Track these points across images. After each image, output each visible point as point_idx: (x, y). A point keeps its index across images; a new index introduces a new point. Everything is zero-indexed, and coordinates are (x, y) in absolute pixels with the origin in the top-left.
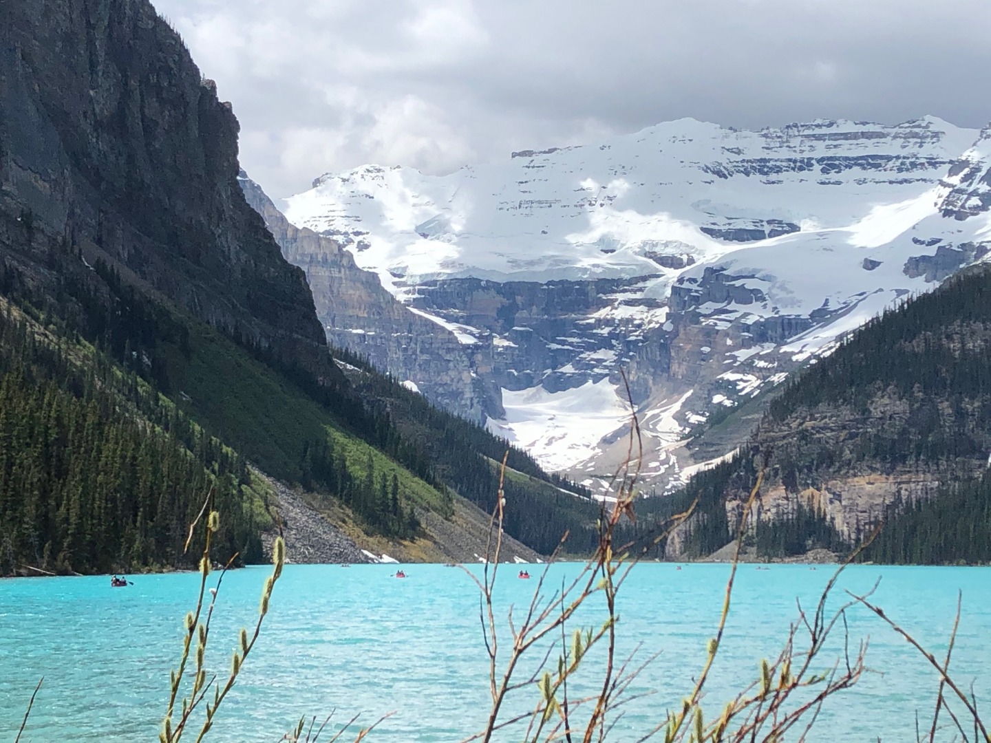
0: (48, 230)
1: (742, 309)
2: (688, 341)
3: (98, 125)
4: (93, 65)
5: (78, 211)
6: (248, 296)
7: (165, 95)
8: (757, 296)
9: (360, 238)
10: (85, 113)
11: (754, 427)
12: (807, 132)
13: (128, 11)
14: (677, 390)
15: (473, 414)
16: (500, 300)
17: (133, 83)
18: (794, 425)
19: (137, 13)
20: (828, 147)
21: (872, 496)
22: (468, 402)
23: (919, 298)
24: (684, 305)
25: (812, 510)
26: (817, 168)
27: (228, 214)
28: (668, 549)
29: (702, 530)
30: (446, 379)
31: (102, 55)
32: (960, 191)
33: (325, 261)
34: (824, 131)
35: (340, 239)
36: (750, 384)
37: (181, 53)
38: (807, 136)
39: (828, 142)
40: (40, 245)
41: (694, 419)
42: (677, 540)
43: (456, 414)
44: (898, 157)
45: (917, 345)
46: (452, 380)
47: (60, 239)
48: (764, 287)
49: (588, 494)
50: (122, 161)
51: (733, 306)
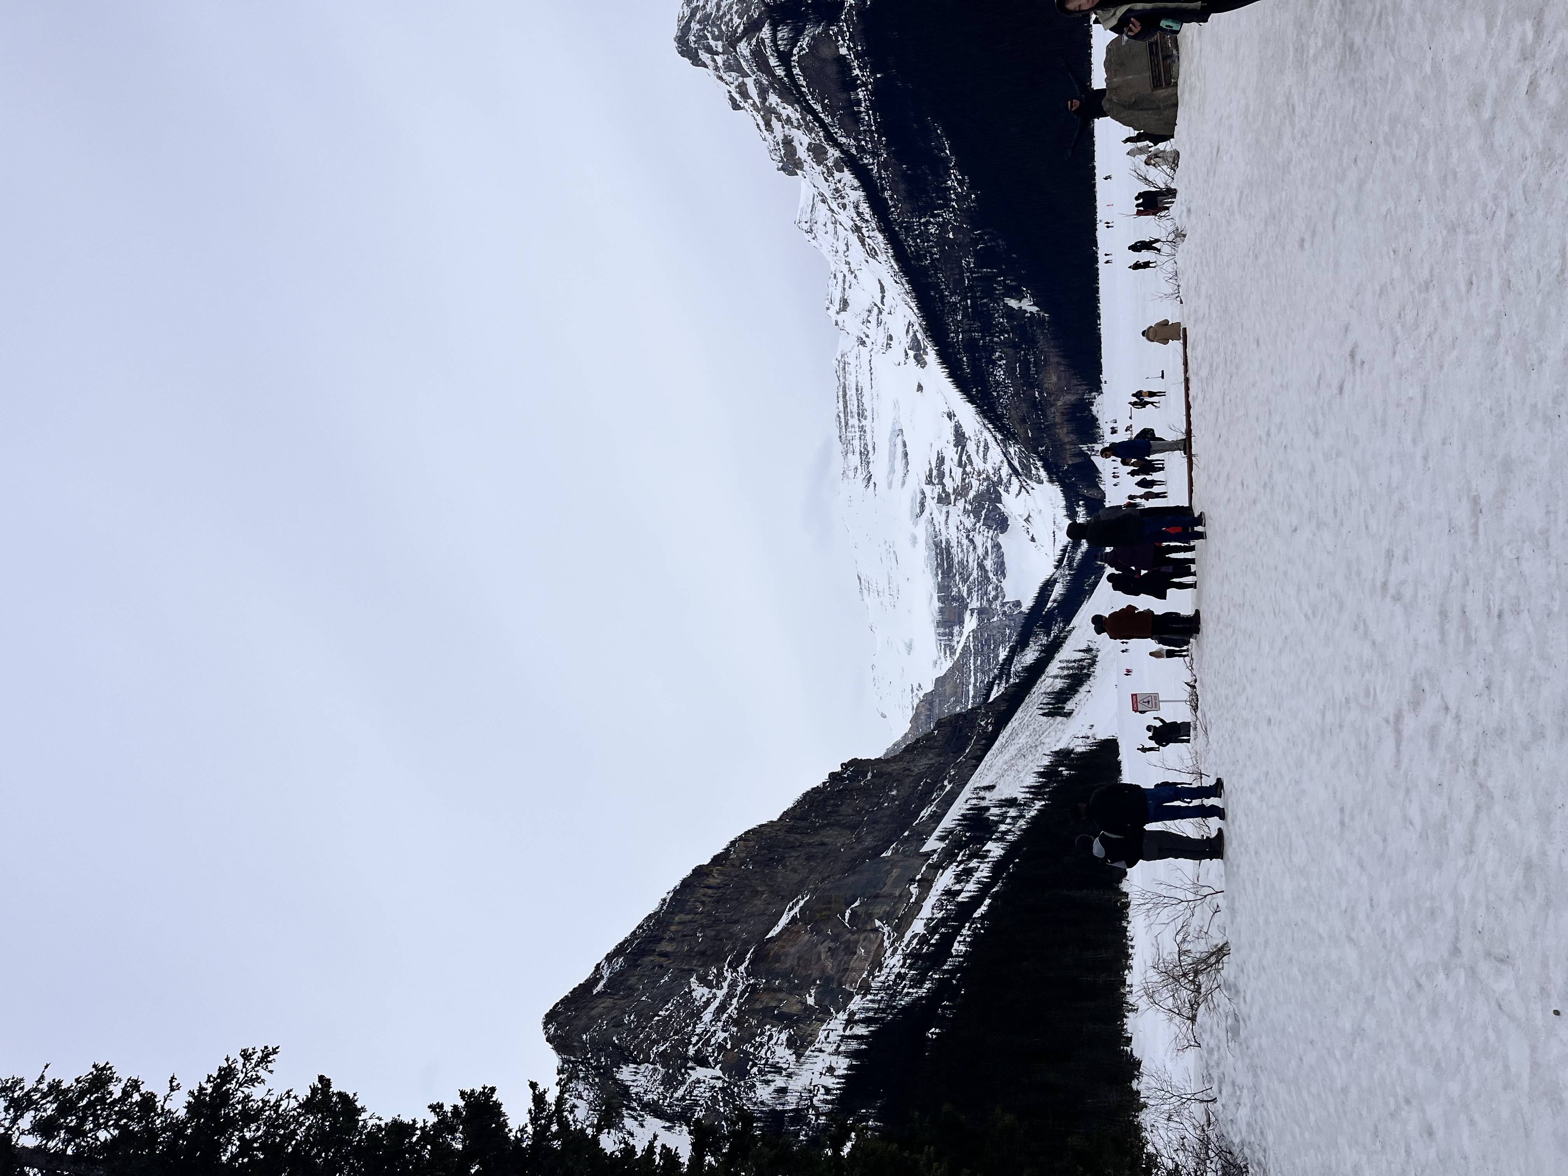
4: (822, 844)
7: (838, 802)
8: (940, 454)
9: (915, 690)
12: (844, 430)
17: (833, 820)
20: (852, 417)
22: (1012, 622)
23: (940, 361)
24: (948, 495)
26: (864, 422)
31: (816, 839)
33: (930, 710)
34: (843, 420)
35: (916, 701)
37: (813, 792)
38: (846, 430)
39: (849, 418)
41: (1016, 487)
43: (1020, 629)
46: (999, 632)
48: (936, 450)
51: (946, 467)
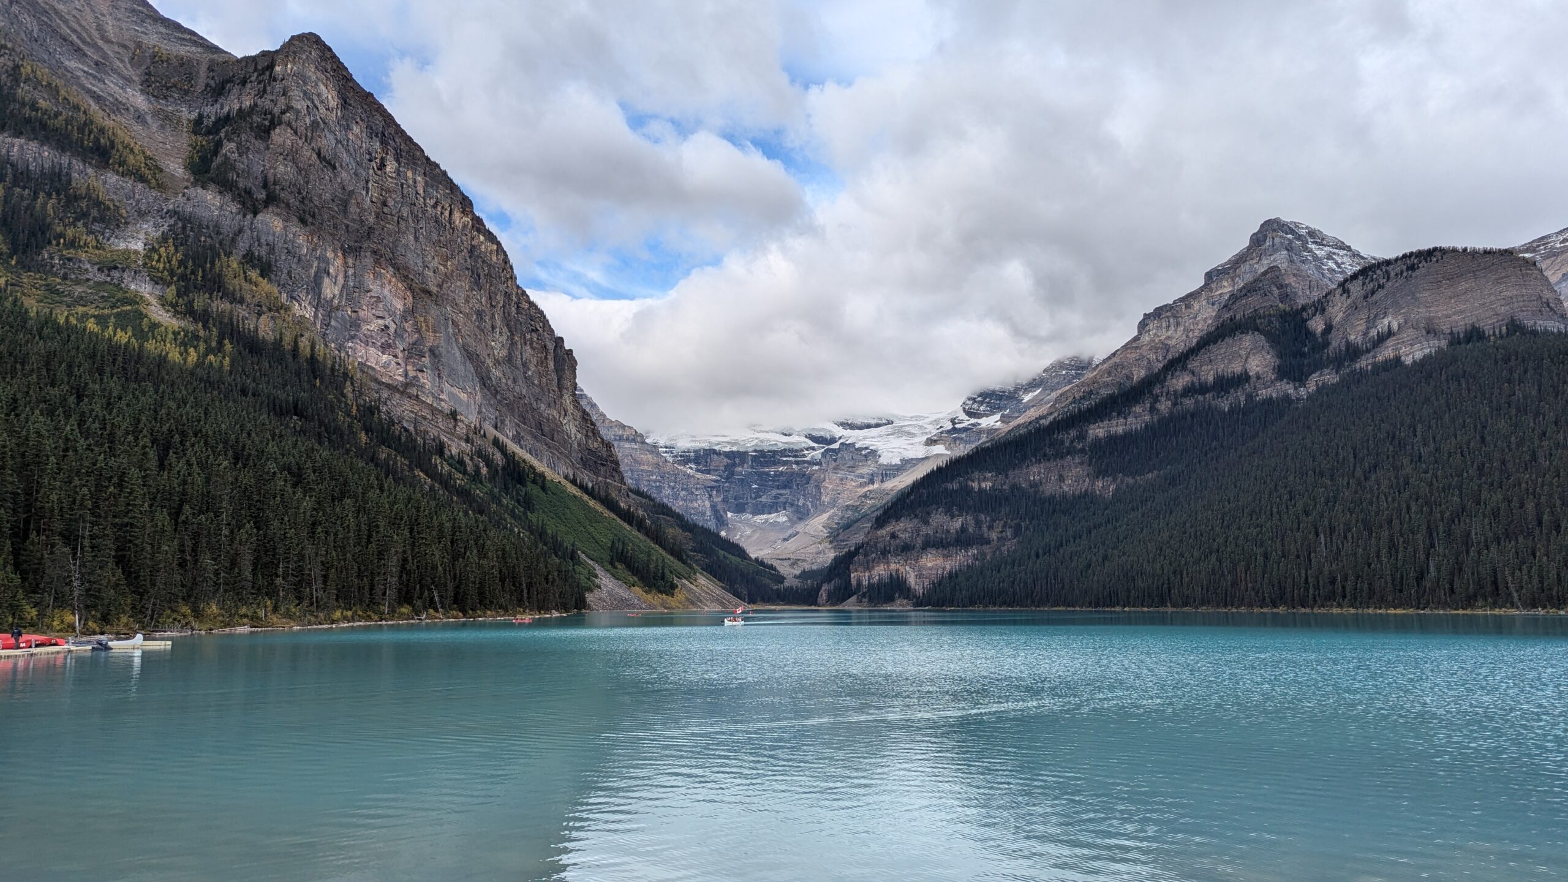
0: (466, 421)
2: (830, 483)
3: (497, 362)
4: (493, 328)
5: (484, 410)
6: (582, 459)
7: (535, 345)
10: (489, 355)
11: (866, 530)
13: (514, 298)
15: (712, 525)
16: (726, 461)
18: (888, 529)
21: (931, 569)
22: (709, 518)
23: (956, 459)
25: (898, 577)
27: (570, 411)
28: (819, 600)
29: (838, 589)
30: (696, 505)
33: (627, 438)
35: (639, 428)
37: (545, 322)
40: (461, 429)
41: (834, 525)
42: (824, 595)
45: (955, 486)
46: (699, 506)
47: (473, 425)
49: (776, 569)
50: (510, 382)
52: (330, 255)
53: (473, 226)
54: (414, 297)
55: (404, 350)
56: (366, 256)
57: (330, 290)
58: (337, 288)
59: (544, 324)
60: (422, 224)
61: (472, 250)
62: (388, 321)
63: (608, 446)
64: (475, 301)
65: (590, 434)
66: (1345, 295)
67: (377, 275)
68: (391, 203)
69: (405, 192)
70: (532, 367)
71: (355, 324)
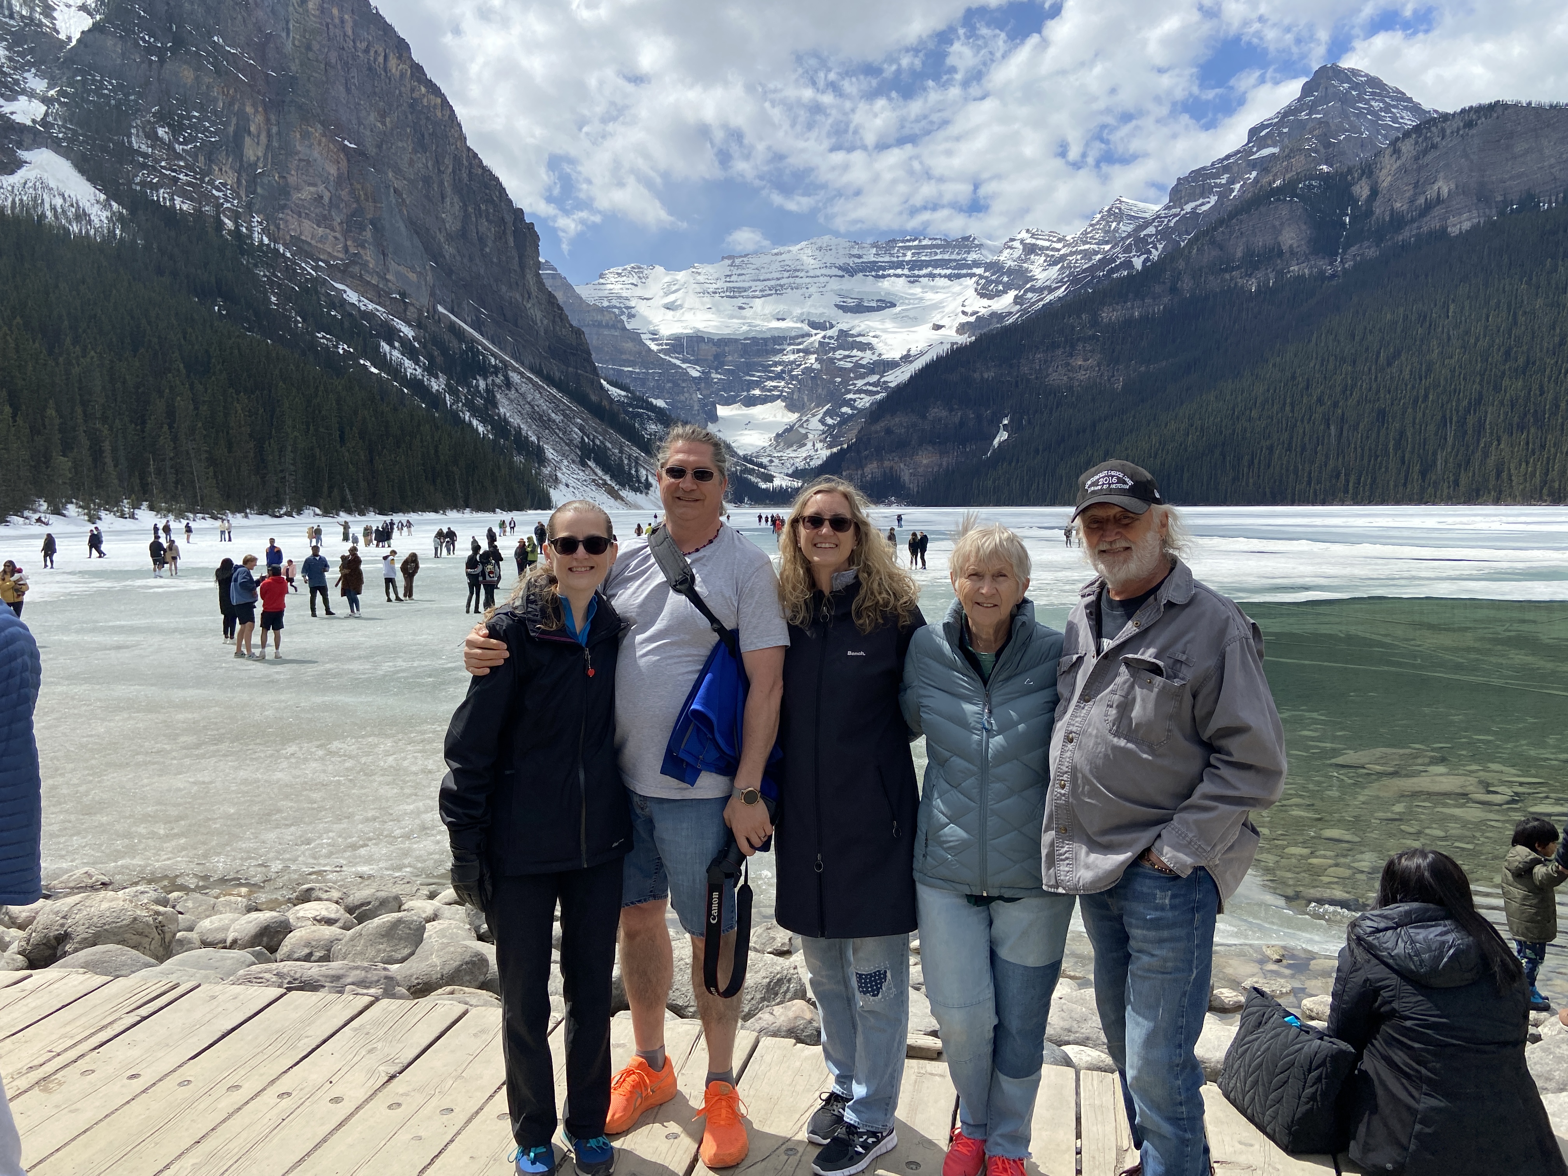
0: (417, 304)
1: (859, 354)
3: (450, 237)
4: (443, 197)
5: (436, 290)
6: (549, 347)
7: (491, 217)
8: (868, 347)
10: (440, 229)
11: (858, 429)
12: (901, 245)
14: (819, 405)
16: (715, 350)
17: (470, 210)
19: (470, 164)
20: (913, 254)
22: (696, 413)
24: (826, 353)
26: (906, 267)
27: (534, 294)
31: (449, 190)
32: (992, 282)
33: (607, 325)
34: (912, 243)
36: (864, 402)
38: (901, 247)
41: (829, 421)
44: (955, 260)
46: (687, 399)
48: (874, 341)
49: (765, 467)
50: (465, 260)
51: (855, 352)
52: (249, 109)
53: (412, 74)
54: (348, 161)
55: (342, 222)
56: (290, 112)
57: (252, 151)
58: (260, 149)
59: (500, 193)
60: (354, 72)
61: (414, 105)
62: (321, 188)
63: (578, 333)
64: (420, 165)
65: (558, 319)
66: (1395, 156)
67: (305, 135)
68: (316, 46)
69: (331, 34)
70: (490, 243)
71: (284, 191)
